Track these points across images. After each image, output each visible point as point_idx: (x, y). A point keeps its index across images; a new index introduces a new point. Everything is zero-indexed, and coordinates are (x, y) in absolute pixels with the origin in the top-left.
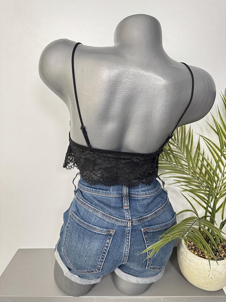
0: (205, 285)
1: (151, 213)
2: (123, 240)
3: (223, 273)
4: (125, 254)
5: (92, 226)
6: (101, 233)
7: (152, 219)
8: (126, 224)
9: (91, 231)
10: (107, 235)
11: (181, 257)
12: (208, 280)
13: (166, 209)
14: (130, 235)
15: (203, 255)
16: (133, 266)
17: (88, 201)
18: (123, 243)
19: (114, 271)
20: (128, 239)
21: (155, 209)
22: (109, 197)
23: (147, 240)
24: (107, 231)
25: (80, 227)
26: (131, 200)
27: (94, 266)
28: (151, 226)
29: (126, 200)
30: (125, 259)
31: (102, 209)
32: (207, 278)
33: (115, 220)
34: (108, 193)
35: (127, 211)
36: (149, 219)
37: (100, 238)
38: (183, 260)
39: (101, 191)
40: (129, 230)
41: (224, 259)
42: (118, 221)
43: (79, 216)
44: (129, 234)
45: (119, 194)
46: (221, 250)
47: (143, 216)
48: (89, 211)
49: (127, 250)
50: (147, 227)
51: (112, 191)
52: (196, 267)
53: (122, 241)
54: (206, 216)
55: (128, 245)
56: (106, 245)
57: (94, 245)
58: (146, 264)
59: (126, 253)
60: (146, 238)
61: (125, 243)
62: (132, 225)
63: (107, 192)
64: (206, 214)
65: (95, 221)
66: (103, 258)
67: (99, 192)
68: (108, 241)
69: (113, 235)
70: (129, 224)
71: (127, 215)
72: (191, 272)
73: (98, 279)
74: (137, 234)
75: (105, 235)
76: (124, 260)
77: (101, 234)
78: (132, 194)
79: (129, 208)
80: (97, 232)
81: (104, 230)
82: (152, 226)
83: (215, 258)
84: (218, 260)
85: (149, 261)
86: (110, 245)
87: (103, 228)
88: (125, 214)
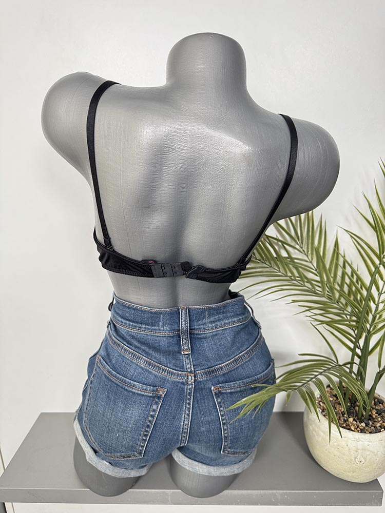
0: (350, 472)
1: (228, 361)
2: (181, 405)
3: (379, 453)
4: (183, 429)
5: (130, 381)
6: (143, 393)
7: (230, 371)
9: (127, 390)
10: (154, 397)
11: (311, 428)
12: (354, 465)
14: (192, 397)
15: (346, 425)
18: (180, 411)
20: (189, 404)
21: (235, 354)
22: (158, 336)
23: (220, 407)
24: (153, 391)
25: (110, 383)
26: (194, 339)
27: (132, 448)
28: (228, 382)
29: (185, 339)
30: (184, 437)
32: (352, 462)
33: (168, 372)
34: (156, 330)
35: (187, 358)
36: (225, 371)
37: (142, 401)
38: (314, 432)
39: (144, 326)
40: (190, 389)
41: (380, 432)
42: (172, 373)
43: (109, 364)
44: (190, 396)
45: (174, 330)
46: (376, 416)
47: (215, 366)
48: (125, 357)
49: (186, 422)
50: (220, 385)
51: (163, 325)
52: (336, 444)
53: (179, 408)
54: (352, 363)
55: (188, 415)
56: (152, 413)
57: (132, 413)
58: (220, 446)
59: (185, 427)
60: (220, 402)
61: (183, 411)
62: (195, 380)
63: (154, 328)
64: (353, 358)
65: (134, 373)
67: (140, 327)
68: (155, 407)
69: (163, 396)
71: (188, 364)
72: (327, 452)
73: (142, 469)
74: (204, 396)
75: (150, 397)
76: (183, 439)
77: (143, 395)
78: (194, 329)
79: (190, 352)
80: (136, 391)
81: (149, 388)
82: (231, 382)
83: (367, 430)
84: (371, 433)
85: (225, 442)
86: (157, 414)
87: (147, 385)
88: (185, 363)
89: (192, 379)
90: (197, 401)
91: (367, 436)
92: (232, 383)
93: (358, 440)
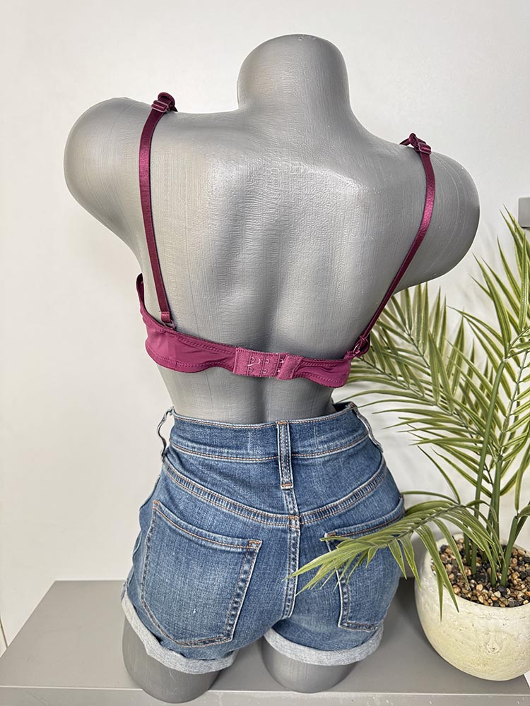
0: (479, 665)
1: (345, 496)
2: (282, 561)
3: (522, 637)
5: (208, 533)
6: (229, 549)
7: (349, 511)
8: (288, 523)
9: (204, 546)
10: (244, 554)
12: (485, 654)
13: (381, 486)
14: (298, 550)
15: (472, 595)
16: (307, 622)
17: (196, 475)
18: (282, 570)
19: (263, 637)
20: (294, 559)
21: (353, 487)
22: (246, 464)
24: (243, 544)
25: (178, 538)
26: (297, 466)
27: (216, 629)
28: (347, 526)
29: (285, 468)
30: (288, 606)
31: (231, 494)
32: (482, 650)
33: (261, 517)
34: (243, 454)
35: (289, 495)
36: (341, 510)
37: (228, 561)
38: (427, 606)
39: (226, 450)
40: (294, 538)
41: (523, 604)
42: (268, 518)
43: (175, 511)
44: (295, 548)
45: (269, 454)
48: (198, 500)
49: (291, 586)
50: (336, 530)
51: (252, 448)
52: (457, 623)
53: (281, 566)
54: (477, 503)
56: (242, 576)
57: (215, 579)
58: (337, 617)
59: (289, 592)
61: (286, 570)
62: (301, 526)
63: (240, 452)
64: (478, 496)
65: (213, 522)
66: (235, 609)
67: (222, 453)
68: (246, 567)
69: (257, 551)
70: (295, 525)
71: (290, 503)
72: (445, 635)
73: (227, 659)
74: (314, 547)
75: (239, 553)
76: (287, 609)
77: (229, 552)
78: (298, 453)
79: (292, 487)
80: (219, 547)
81: (236, 541)
82: (350, 525)
83: (502, 602)
84: (507, 606)
85: (344, 610)
86: (250, 577)
87: (233, 537)
88: (285, 502)
89: (296, 524)
90: (306, 555)
91: (502, 611)
92: (352, 527)
93: (489, 618)
